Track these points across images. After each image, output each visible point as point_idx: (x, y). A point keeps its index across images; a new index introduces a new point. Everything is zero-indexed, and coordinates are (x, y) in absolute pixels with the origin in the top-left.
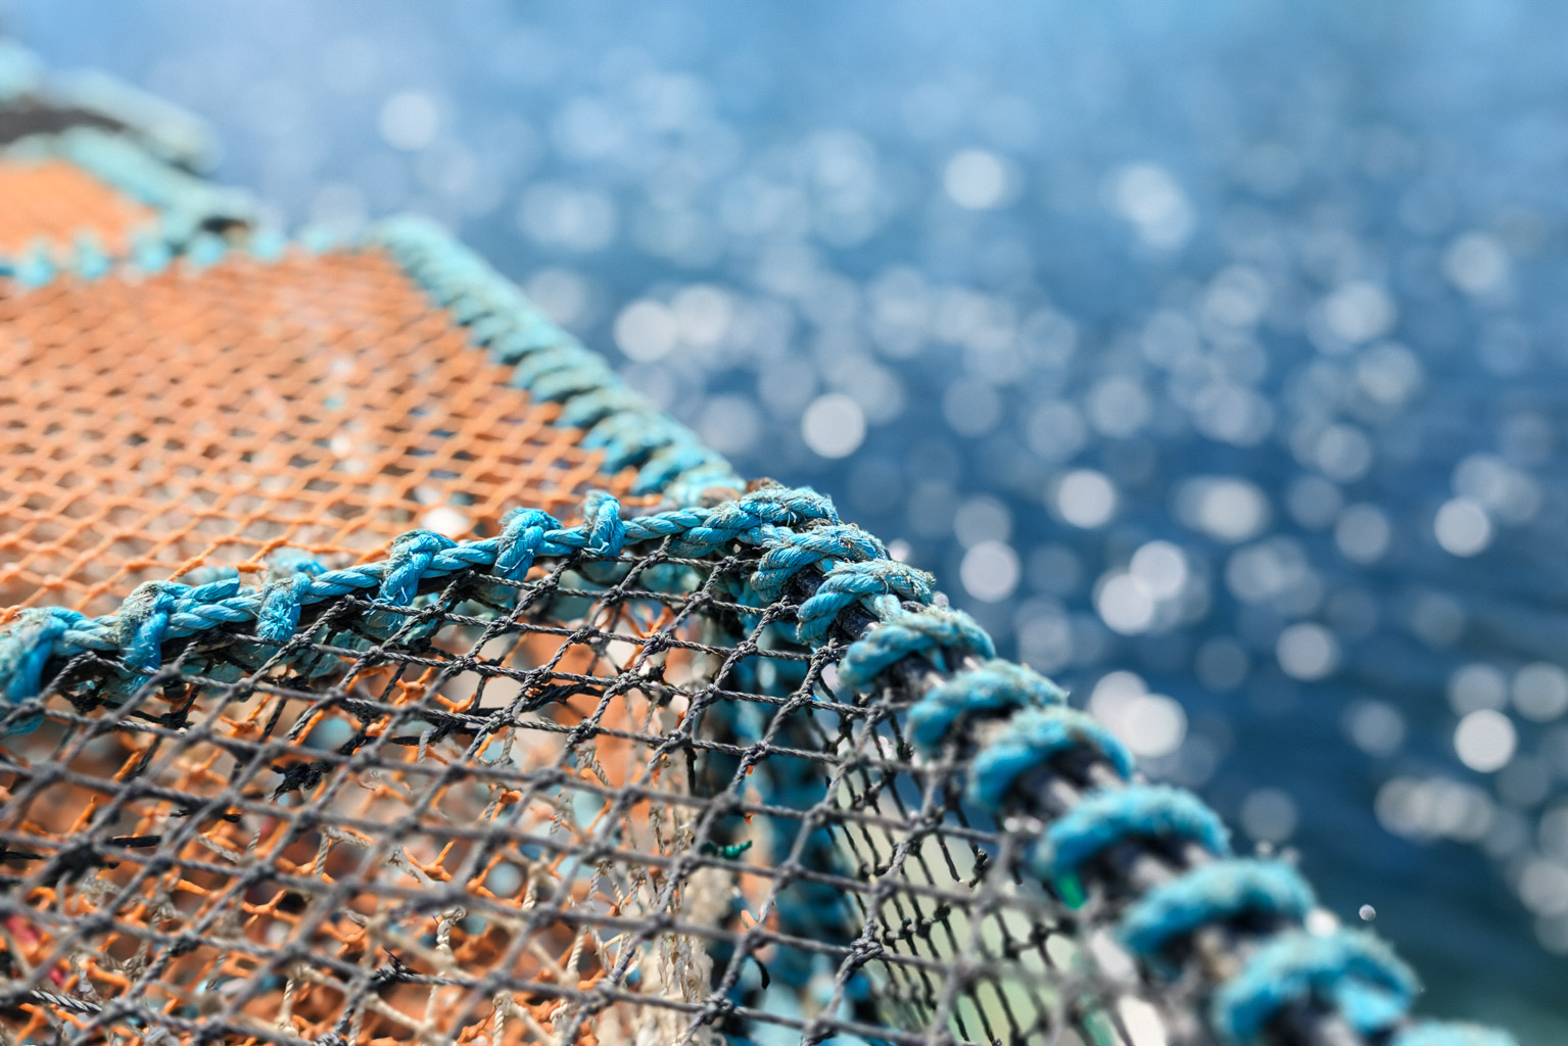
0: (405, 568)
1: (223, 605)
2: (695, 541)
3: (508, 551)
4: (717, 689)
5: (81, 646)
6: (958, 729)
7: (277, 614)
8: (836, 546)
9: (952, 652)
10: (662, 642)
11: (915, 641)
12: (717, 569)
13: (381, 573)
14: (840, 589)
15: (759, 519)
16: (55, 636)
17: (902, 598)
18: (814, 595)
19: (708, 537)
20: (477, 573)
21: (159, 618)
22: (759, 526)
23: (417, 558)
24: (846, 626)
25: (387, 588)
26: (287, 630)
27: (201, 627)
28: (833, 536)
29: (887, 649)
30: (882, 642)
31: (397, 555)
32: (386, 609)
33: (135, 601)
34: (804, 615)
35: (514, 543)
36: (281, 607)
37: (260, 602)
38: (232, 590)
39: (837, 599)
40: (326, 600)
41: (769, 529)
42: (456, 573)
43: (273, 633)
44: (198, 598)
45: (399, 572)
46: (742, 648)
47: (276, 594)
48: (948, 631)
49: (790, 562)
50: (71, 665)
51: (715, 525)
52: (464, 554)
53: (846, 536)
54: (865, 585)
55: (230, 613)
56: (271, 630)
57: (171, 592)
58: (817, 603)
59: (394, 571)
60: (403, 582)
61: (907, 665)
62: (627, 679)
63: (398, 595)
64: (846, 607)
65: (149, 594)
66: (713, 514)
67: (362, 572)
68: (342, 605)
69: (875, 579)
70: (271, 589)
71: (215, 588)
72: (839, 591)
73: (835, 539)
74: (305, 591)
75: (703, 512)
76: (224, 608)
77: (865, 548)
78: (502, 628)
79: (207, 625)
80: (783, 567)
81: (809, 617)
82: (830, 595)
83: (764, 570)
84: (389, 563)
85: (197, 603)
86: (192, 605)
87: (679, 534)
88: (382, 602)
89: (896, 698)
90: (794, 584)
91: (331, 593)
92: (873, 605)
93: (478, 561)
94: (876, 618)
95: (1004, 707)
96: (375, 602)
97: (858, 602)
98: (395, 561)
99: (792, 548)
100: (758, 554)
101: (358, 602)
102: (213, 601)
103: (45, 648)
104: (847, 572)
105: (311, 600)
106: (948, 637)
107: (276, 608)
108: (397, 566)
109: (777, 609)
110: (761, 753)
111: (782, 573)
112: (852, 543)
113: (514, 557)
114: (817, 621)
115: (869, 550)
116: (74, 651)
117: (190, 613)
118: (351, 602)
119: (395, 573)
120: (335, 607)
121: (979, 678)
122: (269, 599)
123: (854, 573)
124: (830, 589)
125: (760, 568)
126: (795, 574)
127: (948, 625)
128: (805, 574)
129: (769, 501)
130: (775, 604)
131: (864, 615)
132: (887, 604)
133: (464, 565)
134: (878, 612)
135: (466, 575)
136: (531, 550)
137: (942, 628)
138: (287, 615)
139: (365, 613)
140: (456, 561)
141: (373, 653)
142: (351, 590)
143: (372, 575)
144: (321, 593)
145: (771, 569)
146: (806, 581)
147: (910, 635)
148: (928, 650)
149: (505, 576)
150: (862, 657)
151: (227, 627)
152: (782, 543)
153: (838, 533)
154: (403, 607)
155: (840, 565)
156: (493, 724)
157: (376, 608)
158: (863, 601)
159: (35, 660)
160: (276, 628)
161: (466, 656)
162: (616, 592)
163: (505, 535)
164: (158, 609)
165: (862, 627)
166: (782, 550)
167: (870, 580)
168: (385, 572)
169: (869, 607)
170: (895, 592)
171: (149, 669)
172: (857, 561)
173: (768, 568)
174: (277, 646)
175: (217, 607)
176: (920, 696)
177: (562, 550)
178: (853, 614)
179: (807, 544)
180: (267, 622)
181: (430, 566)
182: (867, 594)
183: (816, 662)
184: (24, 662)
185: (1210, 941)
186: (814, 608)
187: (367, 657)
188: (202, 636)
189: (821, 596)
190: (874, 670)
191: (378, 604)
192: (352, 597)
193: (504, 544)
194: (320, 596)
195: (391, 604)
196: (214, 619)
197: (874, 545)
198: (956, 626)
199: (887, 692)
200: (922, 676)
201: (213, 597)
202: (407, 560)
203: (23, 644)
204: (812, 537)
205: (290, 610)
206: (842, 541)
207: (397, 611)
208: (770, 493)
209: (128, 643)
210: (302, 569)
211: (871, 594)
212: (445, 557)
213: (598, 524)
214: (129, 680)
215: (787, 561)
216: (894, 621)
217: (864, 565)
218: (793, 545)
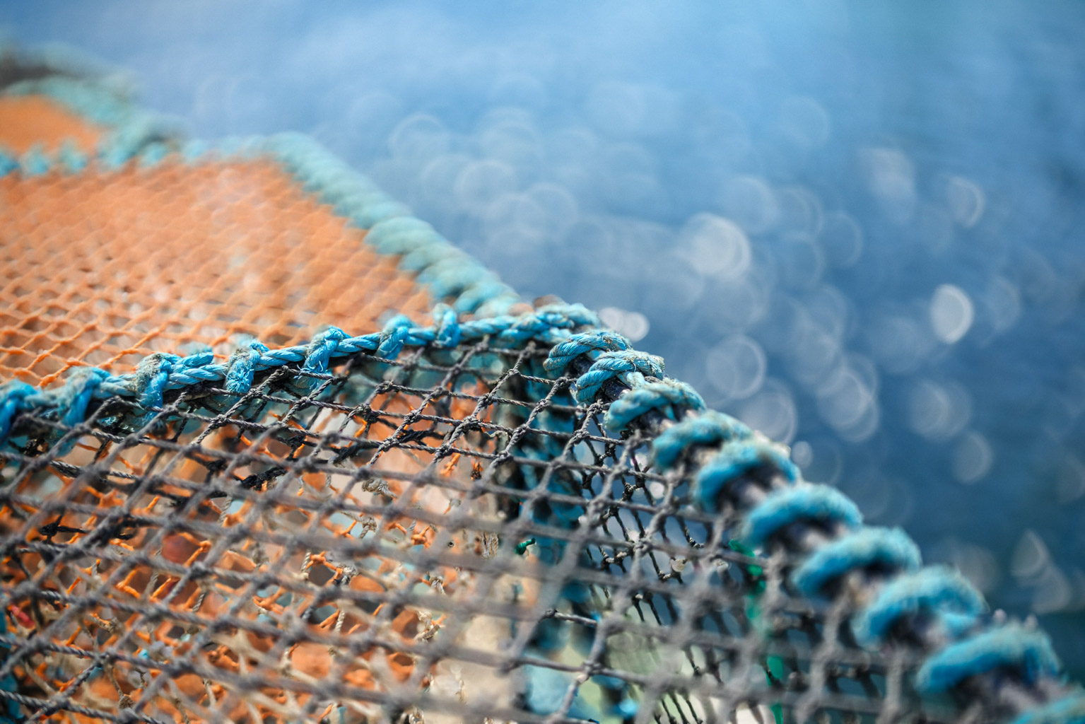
0: (321, 349)
1: (204, 369)
2: (506, 339)
3: (387, 341)
4: (528, 427)
5: (111, 393)
6: (685, 455)
7: (240, 375)
8: (600, 342)
9: (679, 407)
10: (490, 399)
11: (657, 400)
12: (521, 356)
13: (305, 352)
14: (604, 368)
15: (548, 325)
16: (93, 386)
17: (645, 374)
18: (587, 372)
19: (514, 336)
20: (367, 354)
21: (163, 375)
22: (548, 329)
23: (329, 343)
24: (608, 392)
25: (310, 362)
26: (246, 386)
27: (189, 383)
28: (598, 335)
29: (638, 404)
30: (635, 400)
31: (316, 341)
32: (309, 376)
33: (145, 365)
34: (581, 384)
35: (391, 336)
36: (242, 371)
37: (227, 368)
38: (209, 360)
39: (603, 375)
40: (269, 369)
41: (555, 331)
42: (352, 354)
43: (237, 388)
44: (187, 364)
45: (317, 352)
46: (542, 403)
47: (238, 362)
48: (676, 393)
49: (571, 351)
50: (105, 404)
51: (520, 329)
52: (358, 342)
53: (607, 336)
54: (621, 365)
55: (208, 374)
56: (236, 385)
57: (169, 360)
58: (589, 377)
59: (314, 351)
60: (320, 358)
61: (650, 415)
62: (470, 420)
63: (317, 366)
64: (608, 379)
65: (155, 360)
66: (518, 321)
67: (292, 351)
68: (280, 372)
69: (628, 362)
70: (235, 360)
71: (198, 358)
72: (604, 369)
73: (600, 338)
74: (257, 362)
75: (510, 320)
76: (204, 371)
77: (619, 344)
78: (386, 388)
79: (192, 382)
80: (566, 355)
81: (584, 385)
82: (598, 372)
83: (553, 357)
84: (310, 346)
85: (187, 367)
86: (183, 368)
87: (495, 334)
88: (306, 370)
89: (644, 435)
90: (572, 366)
91: (273, 364)
92: (626, 378)
93: (367, 347)
94: (628, 387)
95: (715, 441)
96: (302, 371)
97: (616, 376)
98: (314, 345)
99: (572, 343)
100: (550, 346)
101: (291, 370)
102: (197, 367)
103: (89, 393)
104: (609, 357)
105: (260, 368)
106: (677, 398)
107: (239, 371)
108: (316, 348)
109: (563, 381)
110: (559, 466)
111: (565, 359)
112: (611, 340)
113: (391, 345)
114: (589, 389)
115: (621, 345)
116: (107, 395)
117: (182, 374)
118: (286, 370)
119: (315, 352)
120: (275, 373)
121: (697, 423)
122: (234, 366)
123: (613, 358)
124: (598, 368)
125: (550, 355)
126: (573, 360)
127: (677, 390)
128: (579, 360)
129: (555, 313)
130: (562, 378)
131: (619, 385)
132: (635, 378)
133: (358, 349)
134: (629, 382)
135: (359, 356)
136: (402, 341)
137: (673, 392)
138: (246, 376)
139: (295, 377)
140: (353, 346)
141: (304, 401)
142: (286, 363)
143: (299, 354)
144: (266, 364)
145: (558, 356)
146: (580, 365)
147: (652, 396)
148: (663, 406)
149: (384, 357)
150: (620, 410)
151: (206, 383)
152: (564, 339)
153: (602, 334)
154: (321, 374)
155: (604, 354)
156: (386, 445)
157: (302, 374)
158: (619, 376)
159: (82, 399)
160: (239, 384)
161: (364, 405)
162: (457, 369)
163: (385, 331)
164: (162, 370)
165: (619, 392)
166: (564, 344)
167: (624, 362)
168: (308, 352)
169: (623, 380)
170: (639, 370)
171: (157, 408)
172: (615, 351)
173: (556, 356)
174: (239, 396)
175: (200, 370)
176: (659, 434)
177: (420, 342)
178: (612, 384)
179: (582, 340)
180: (233, 381)
181: (336, 349)
182: (622, 371)
183: (591, 413)
184: (76, 400)
185: (854, 580)
186: (588, 379)
187: (300, 404)
188: (190, 388)
189: (592, 373)
190: (628, 419)
191: (304, 372)
192: (287, 367)
193: (384, 337)
194: (265, 366)
195: (313, 371)
196: (198, 378)
197: (624, 342)
198: (682, 391)
199: (637, 432)
200: (659, 422)
201: (197, 364)
202: (323, 344)
203: (75, 389)
204: (585, 336)
205: (248, 373)
206: (604, 339)
207: (316, 377)
208: (556, 308)
209: (143, 391)
210: (254, 347)
211: (624, 371)
212: (346, 343)
213: (444, 326)
214: (143, 415)
215: (569, 351)
216: (640, 388)
217: (620, 353)
218: (572, 341)
